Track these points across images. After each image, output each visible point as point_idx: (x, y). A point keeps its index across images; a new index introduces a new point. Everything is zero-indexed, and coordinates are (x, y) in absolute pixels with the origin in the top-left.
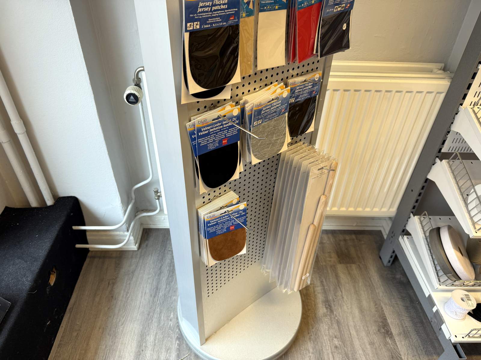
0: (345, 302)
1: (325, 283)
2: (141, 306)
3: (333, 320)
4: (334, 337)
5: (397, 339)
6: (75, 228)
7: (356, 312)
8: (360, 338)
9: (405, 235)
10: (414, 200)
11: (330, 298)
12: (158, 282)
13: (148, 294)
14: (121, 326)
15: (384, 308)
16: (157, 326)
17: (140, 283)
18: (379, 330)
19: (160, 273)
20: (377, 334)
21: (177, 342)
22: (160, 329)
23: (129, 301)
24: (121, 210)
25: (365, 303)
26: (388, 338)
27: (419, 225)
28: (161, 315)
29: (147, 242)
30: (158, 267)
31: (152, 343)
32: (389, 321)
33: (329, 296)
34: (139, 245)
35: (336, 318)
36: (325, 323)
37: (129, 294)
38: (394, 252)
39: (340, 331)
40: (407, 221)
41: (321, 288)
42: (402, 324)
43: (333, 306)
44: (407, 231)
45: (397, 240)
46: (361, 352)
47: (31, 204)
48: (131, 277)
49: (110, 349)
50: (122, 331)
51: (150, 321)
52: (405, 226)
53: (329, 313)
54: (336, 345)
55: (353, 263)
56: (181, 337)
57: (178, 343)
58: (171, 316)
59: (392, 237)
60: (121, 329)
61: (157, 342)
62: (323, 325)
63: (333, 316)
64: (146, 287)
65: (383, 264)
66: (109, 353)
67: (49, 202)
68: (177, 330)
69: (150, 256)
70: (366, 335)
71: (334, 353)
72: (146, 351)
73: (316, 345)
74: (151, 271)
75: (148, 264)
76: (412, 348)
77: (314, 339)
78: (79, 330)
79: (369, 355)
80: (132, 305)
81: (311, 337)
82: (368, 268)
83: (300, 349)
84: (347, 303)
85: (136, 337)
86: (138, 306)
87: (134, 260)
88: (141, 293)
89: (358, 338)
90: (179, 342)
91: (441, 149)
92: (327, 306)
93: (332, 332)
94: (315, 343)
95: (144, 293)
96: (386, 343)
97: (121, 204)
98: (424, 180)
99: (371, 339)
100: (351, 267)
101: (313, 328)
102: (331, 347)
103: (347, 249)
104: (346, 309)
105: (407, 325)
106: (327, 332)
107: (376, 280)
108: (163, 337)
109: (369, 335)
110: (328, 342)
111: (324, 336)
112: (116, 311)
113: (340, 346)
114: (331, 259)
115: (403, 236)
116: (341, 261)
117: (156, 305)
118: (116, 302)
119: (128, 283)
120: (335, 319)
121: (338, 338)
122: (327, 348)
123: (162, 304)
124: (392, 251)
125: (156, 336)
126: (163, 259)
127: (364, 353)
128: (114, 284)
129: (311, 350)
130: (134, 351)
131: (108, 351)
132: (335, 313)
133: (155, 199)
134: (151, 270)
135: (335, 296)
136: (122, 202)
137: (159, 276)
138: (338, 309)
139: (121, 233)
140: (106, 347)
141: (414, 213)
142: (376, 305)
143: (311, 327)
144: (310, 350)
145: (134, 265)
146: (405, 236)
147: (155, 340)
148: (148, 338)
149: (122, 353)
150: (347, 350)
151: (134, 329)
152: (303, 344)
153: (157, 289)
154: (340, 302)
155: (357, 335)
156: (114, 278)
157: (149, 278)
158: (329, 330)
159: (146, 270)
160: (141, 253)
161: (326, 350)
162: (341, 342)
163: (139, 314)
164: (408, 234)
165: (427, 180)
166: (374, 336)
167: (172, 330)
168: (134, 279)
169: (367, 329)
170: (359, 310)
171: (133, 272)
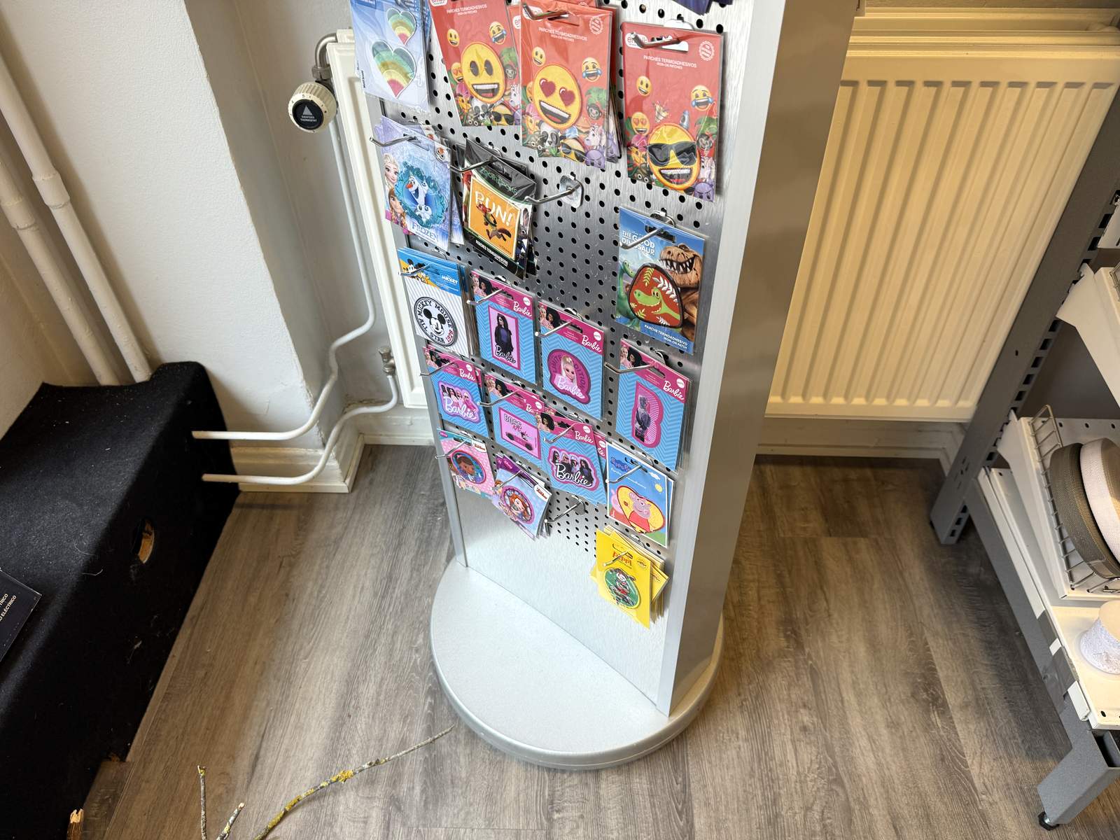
0: (835, 625)
1: (787, 580)
2: (350, 618)
3: (802, 666)
4: (801, 705)
5: (957, 716)
6: (198, 434)
7: (861, 650)
8: (864, 710)
9: (995, 467)
10: (1021, 377)
11: (799, 614)
12: (394, 566)
13: (368, 591)
14: (304, 661)
15: (931, 644)
16: (386, 663)
17: (352, 566)
18: (913, 695)
19: (400, 545)
20: (909, 703)
21: (429, 700)
22: (392, 670)
23: (323, 605)
24: (305, 397)
25: (884, 631)
26: (936, 713)
27: (1029, 439)
28: (395, 638)
29: (371, 475)
30: (395, 530)
31: (372, 699)
32: (941, 674)
33: (795, 610)
34: (353, 479)
35: (810, 662)
36: (782, 672)
37: (326, 588)
38: (964, 510)
39: (817, 693)
40: (1002, 430)
41: (778, 590)
42: (972, 683)
43: (803, 632)
44: (1000, 457)
45: (973, 479)
46: (864, 742)
47: (98, 378)
48: (334, 552)
49: (277, 709)
50: (306, 671)
51: (371, 651)
52: (995, 445)
53: (792, 650)
54: (806, 723)
55: (862, 536)
56: (439, 689)
57: (430, 704)
58: (418, 642)
59: (962, 473)
60: (304, 666)
61: (382, 697)
62: (776, 678)
63: (802, 657)
64: (366, 574)
65: (937, 539)
66: (274, 717)
67: (140, 374)
68: (431, 674)
69: (378, 506)
70: (880, 704)
71: (797, 743)
72: (357, 717)
73: (757, 722)
74: (378, 540)
75: (372, 523)
76: (995, 740)
77: (752, 707)
78: (211, 665)
79: (883, 751)
80: (330, 614)
81: (744, 703)
82: (898, 547)
83: (715, 730)
84: (838, 629)
85: (335, 686)
86: (346, 617)
87: (340, 515)
88: (352, 587)
89: (861, 712)
90: (433, 701)
91: (1096, 240)
92: (789, 633)
93: (795, 693)
94: (754, 718)
95: (359, 590)
96: (929, 725)
97: (304, 382)
98: (1047, 323)
99: (891, 715)
100: (855, 543)
101: (750, 684)
102: (791, 729)
103: (848, 502)
104: (836, 641)
105: (986, 686)
106: (785, 692)
107: (918, 578)
108: (398, 689)
109: (888, 704)
110: (786, 717)
111: (777, 701)
112: (295, 625)
113: (815, 728)
114: (806, 525)
115: (990, 470)
116: (831, 530)
117: (386, 616)
118: (296, 606)
119: (325, 565)
120: (807, 664)
121: (810, 709)
122: (783, 731)
123: (399, 613)
124: (959, 507)
125: (380, 686)
126: (406, 514)
127: (871, 745)
128: (291, 565)
129: (742, 733)
130: (329, 716)
131: (273, 714)
132: (807, 650)
133: (383, 373)
134: (379, 536)
135: (811, 611)
136: (307, 377)
137: (395, 550)
138: (817, 641)
139: (310, 452)
140: (268, 705)
141: (1018, 411)
142: (911, 634)
143: (745, 680)
144: (740, 732)
145: (341, 526)
146: (993, 470)
147: (379, 694)
148: (362, 688)
149: (302, 721)
150: (832, 737)
151: (331, 669)
152: (725, 718)
153: (391, 581)
154: (823, 625)
155: (859, 705)
156: (294, 553)
157: (372, 555)
158: (789, 690)
159: (367, 537)
160: (358, 497)
161: (780, 734)
162: (817, 717)
163: (345, 635)
164: (1002, 464)
165: (1056, 324)
166: (901, 707)
167: (418, 674)
168: (338, 557)
169: (884, 690)
170: (868, 646)
171: (337, 542)
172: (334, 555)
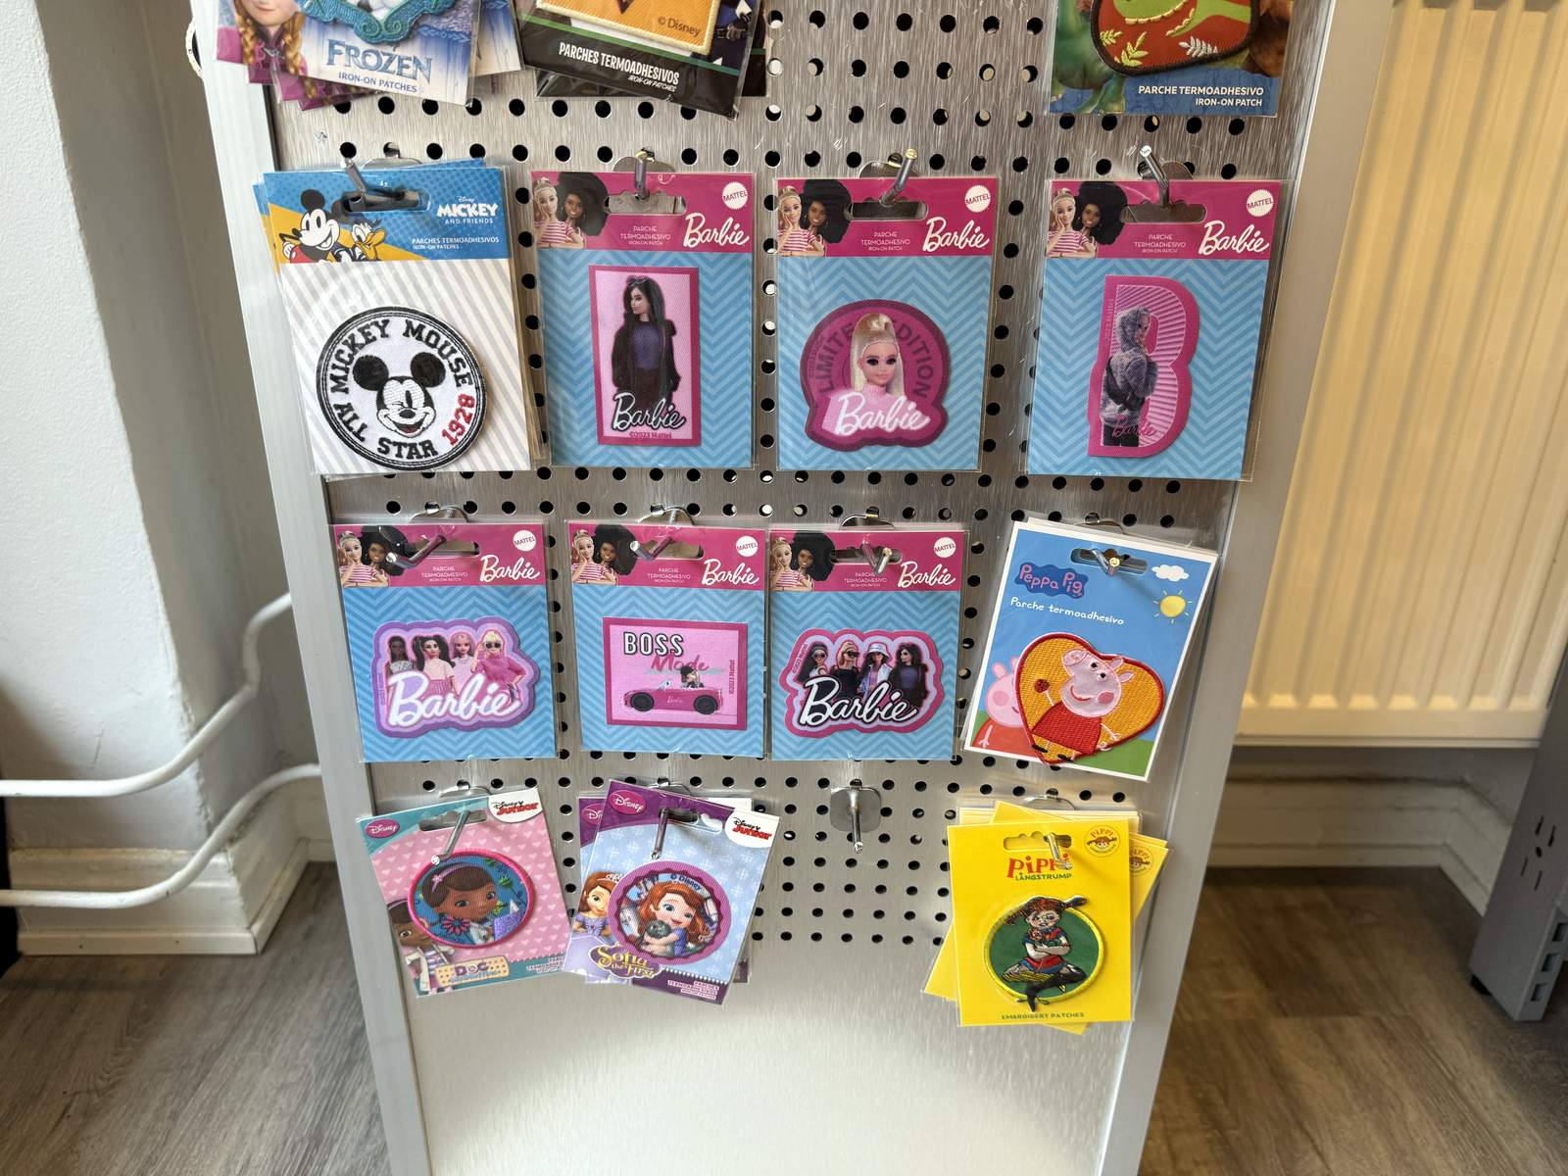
24: (177, 721)
29: (311, 920)
34: (271, 926)
41: (1208, 1136)
48: (194, 1082)
55: (1348, 1014)
64: (261, 1130)
65: (1501, 1012)
69: (315, 980)
74: (302, 1053)
75: (296, 1015)
82: (1427, 1035)
87: (227, 1001)
97: (179, 686)
100: (1338, 1028)
103: (1299, 948)
107: (1491, 1094)
116: (1284, 1004)
119: (168, 1110)
128: (89, 1114)
134: (307, 1045)
136: (186, 675)
137: (338, 1074)
145: (225, 1023)
153: (317, 1146)
156: (101, 1084)
159: (280, 1046)
160: (275, 965)
168: (205, 1092)
171: (209, 1058)
172: (195, 1088)
